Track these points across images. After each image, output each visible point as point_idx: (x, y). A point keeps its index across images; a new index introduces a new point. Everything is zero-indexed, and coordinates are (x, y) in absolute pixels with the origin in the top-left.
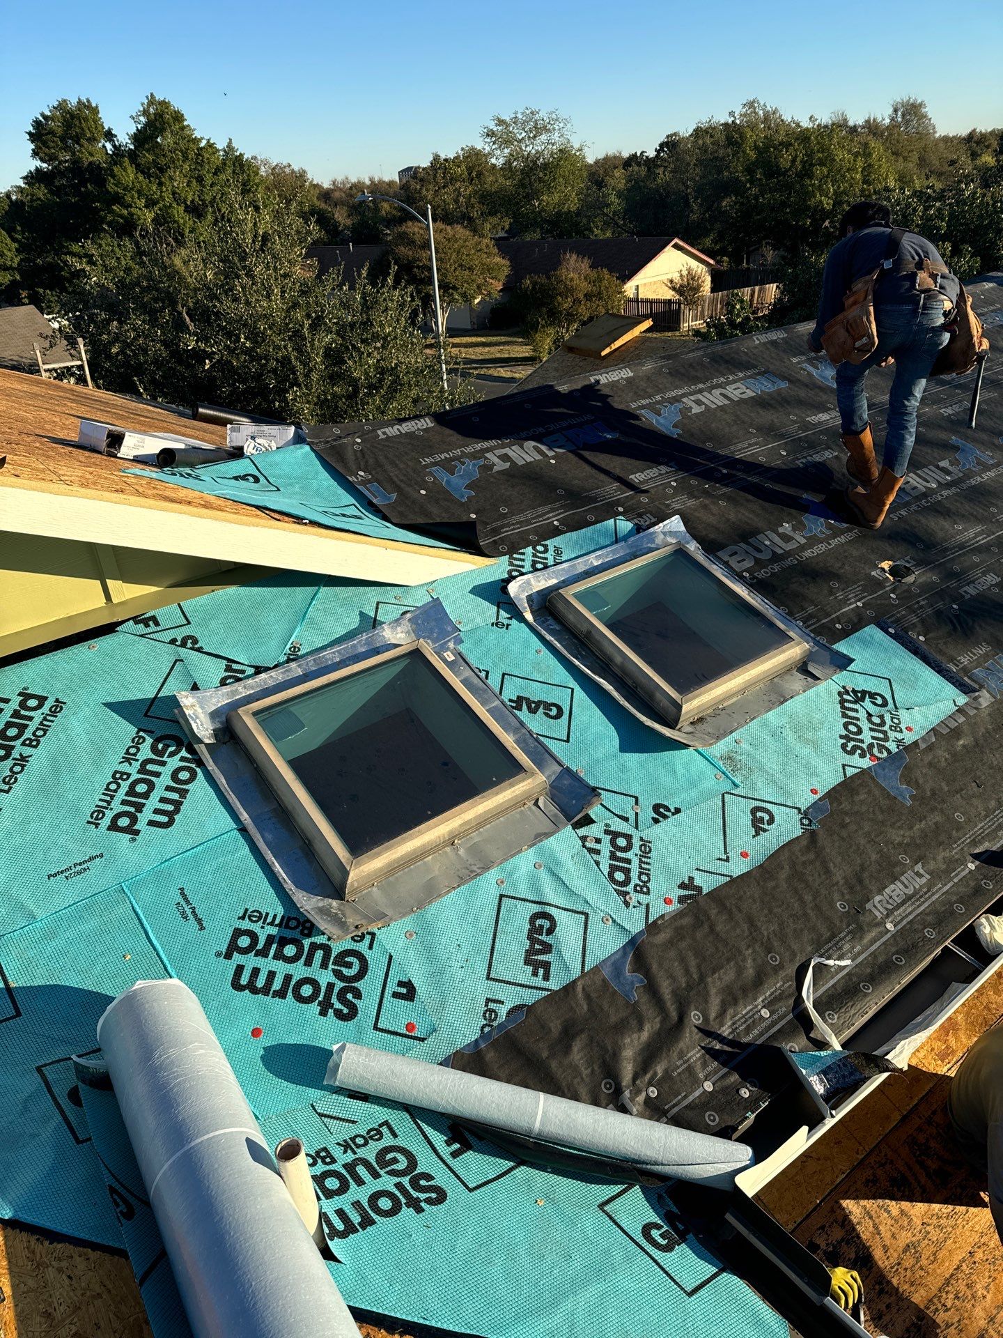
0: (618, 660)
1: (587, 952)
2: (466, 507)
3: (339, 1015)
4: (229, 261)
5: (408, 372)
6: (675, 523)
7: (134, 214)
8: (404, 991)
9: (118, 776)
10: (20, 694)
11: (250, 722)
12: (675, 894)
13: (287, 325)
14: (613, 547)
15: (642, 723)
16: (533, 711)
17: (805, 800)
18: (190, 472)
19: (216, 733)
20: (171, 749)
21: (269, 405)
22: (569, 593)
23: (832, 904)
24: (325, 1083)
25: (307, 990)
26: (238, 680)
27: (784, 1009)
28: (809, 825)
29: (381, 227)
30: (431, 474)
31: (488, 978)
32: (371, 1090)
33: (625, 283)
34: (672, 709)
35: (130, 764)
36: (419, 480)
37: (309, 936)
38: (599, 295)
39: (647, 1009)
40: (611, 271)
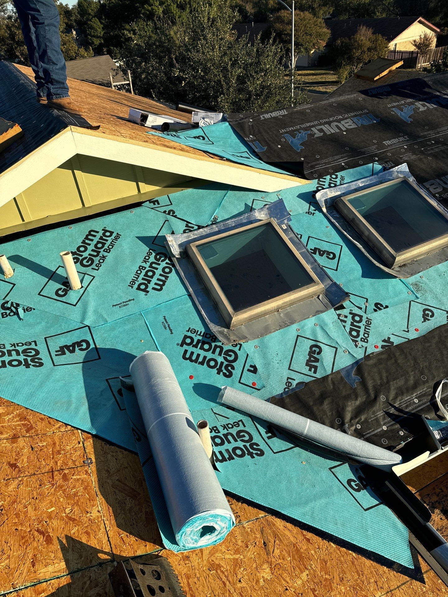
0: (367, 233)
1: (335, 364)
2: (299, 154)
3: (225, 375)
4: (196, 32)
5: (276, 88)
6: (404, 167)
7: (154, 9)
8: (252, 369)
10: (103, 230)
11: (195, 250)
12: (380, 344)
13: (221, 64)
14: (371, 178)
15: (374, 264)
16: (321, 255)
18: (175, 134)
19: (181, 253)
20: (162, 259)
21: (210, 104)
22: (346, 199)
24: (218, 401)
25: (212, 363)
26: (191, 231)
27: (425, 400)
29: (268, 13)
30: (284, 138)
31: (289, 369)
32: (236, 406)
33: (390, 42)
34: (391, 259)
35: (146, 263)
36: (278, 140)
37: (214, 342)
38: (375, 49)
39: (360, 392)
40: (383, 35)
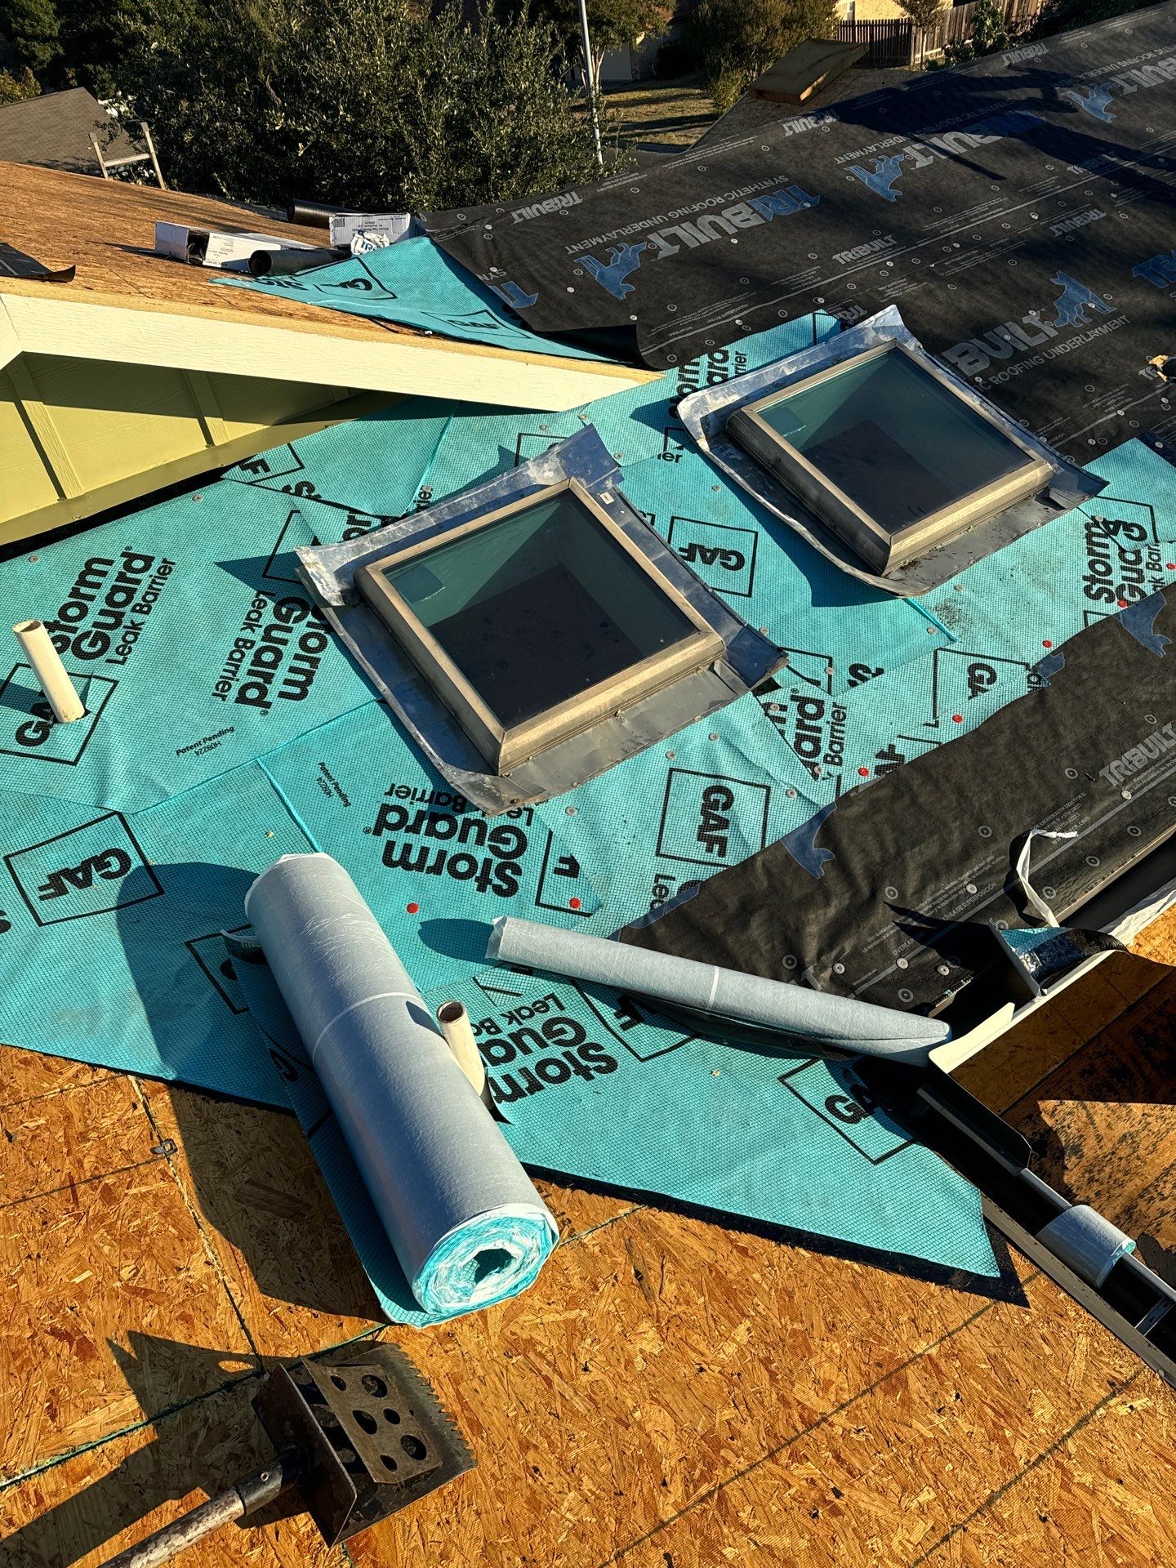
0: (814, 493)
1: (769, 827)
2: (625, 307)
3: (498, 890)
4: (318, 4)
5: (551, 143)
6: (891, 316)
8: (567, 867)
9: (241, 643)
10: (123, 555)
11: (381, 581)
12: (872, 764)
13: (395, 88)
14: (811, 350)
15: (840, 570)
16: (708, 561)
17: (1035, 653)
18: (289, 280)
19: (344, 595)
20: (296, 613)
21: (380, 200)
22: (754, 411)
23: (1059, 771)
24: (486, 957)
25: (463, 867)
26: (363, 533)
27: (994, 885)
28: (1039, 682)
30: (580, 266)
31: (658, 854)
32: (533, 963)
34: (879, 552)
35: (253, 631)
36: (565, 273)
37: (462, 811)
38: (801, 20)
39: (835, 885)
